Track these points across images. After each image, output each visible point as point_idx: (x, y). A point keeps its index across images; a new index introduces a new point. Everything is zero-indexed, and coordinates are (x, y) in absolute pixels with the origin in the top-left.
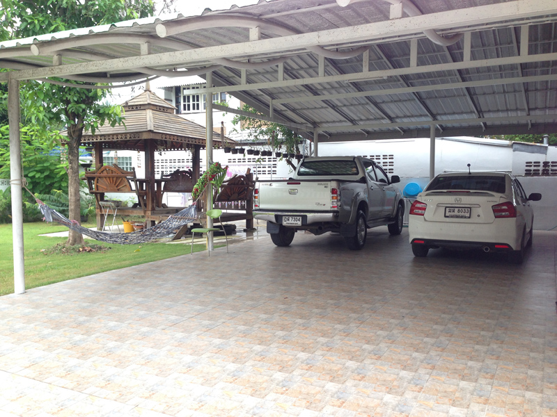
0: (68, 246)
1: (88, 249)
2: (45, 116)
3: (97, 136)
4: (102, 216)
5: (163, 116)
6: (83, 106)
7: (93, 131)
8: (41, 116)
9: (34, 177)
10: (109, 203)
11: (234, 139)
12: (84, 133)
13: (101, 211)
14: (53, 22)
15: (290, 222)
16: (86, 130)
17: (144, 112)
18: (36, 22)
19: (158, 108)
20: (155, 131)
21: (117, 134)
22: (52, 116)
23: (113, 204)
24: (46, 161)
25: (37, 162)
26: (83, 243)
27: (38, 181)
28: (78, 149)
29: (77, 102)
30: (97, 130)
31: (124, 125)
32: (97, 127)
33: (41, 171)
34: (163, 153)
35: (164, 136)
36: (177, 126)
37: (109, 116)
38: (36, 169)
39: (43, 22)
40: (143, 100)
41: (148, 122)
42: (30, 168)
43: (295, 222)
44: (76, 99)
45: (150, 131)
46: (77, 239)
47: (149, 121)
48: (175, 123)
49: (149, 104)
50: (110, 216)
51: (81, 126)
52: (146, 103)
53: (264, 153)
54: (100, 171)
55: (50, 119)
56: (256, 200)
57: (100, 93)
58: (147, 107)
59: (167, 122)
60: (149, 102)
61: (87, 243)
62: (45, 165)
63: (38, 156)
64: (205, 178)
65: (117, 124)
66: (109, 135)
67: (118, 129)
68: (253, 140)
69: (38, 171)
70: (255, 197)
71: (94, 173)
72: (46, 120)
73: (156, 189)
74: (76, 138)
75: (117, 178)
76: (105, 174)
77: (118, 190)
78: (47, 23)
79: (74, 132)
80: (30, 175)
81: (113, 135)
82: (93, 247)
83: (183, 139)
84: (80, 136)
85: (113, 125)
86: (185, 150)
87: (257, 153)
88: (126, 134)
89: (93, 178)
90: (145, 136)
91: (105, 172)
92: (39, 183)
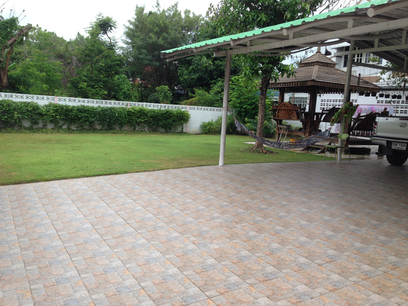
0: (254, 148)
1: (264, 151)
2: (250, 72)
3: (278, 83)
4: (279, 134)
5: (326, 69)
6: (271, 66)
7: (276, 80)
8: (247, 72)
9: (246, 108)
10: (283, 126)
11: (379, 86)
12: (271, 82)
13: (279, 131)
14: (260, 16)
15: (398, 146)
16: (272, 80)
17: (313, 67)
18: (250, 16)
19: (324, 64)
20: (316, 80)
21: (292, 82)
22: (254, 72)
23: (286, 127)
24: (254, 98)
25: (249, 99)
26: (263, 148)
27: (248, 110)
28: (266, 91)
29: (268, 63)
30: (278, 80)
31: (295, 77)
32: (278, 78)
33: (251, 105)
34: (322, 95)
35: (322, 83)
36: (334, 76)
37: (287, 71)
38: (248, 103)
39: (254, 16)
40: (314, 59)
41: (313, 74)
42: (245, 102)
43: (402, 147)
44: (267, 62)
45: (313, 80)
46: (260, 145)
47: (315, 73)
48: (333, 74)
49: (317, 62)
50: (283, 135)
51: (269, 78)
52: (315, 61)
53: (394, 97)
54: (281, 105)
55: (252, 74)
56: (375, 129)
57: (281, 57)
58: (316, 63)
59: (328, 73)
60: (317, 60)
61: (265, 148)
62: (253, 101)
63: (250, 95)
64: (341, 113)
65: (291, 76)
66: (288, 83)
67: (292, 79)
68: (396, 87)
69: (249, 105)
70: (375, 127)
71: (277, 107)
72: (250, 74)
73: (315, 119)
74: (266, 85)
75: (290, 110)
76: (283, 107)
77: (290, 118)
78: (256, 16)
79: (265, 81)
80: (244, 107)
81: (290, 83)
82: (268, 151)
83: (337, 86)
84: (268, 83)
85: (288, 76)
86: (339, 93)
87: (387, 96)
88: (298, 82)
89: (276, 110)
90: (309, 84)
91: (283, 106)
92: (248, 112)
